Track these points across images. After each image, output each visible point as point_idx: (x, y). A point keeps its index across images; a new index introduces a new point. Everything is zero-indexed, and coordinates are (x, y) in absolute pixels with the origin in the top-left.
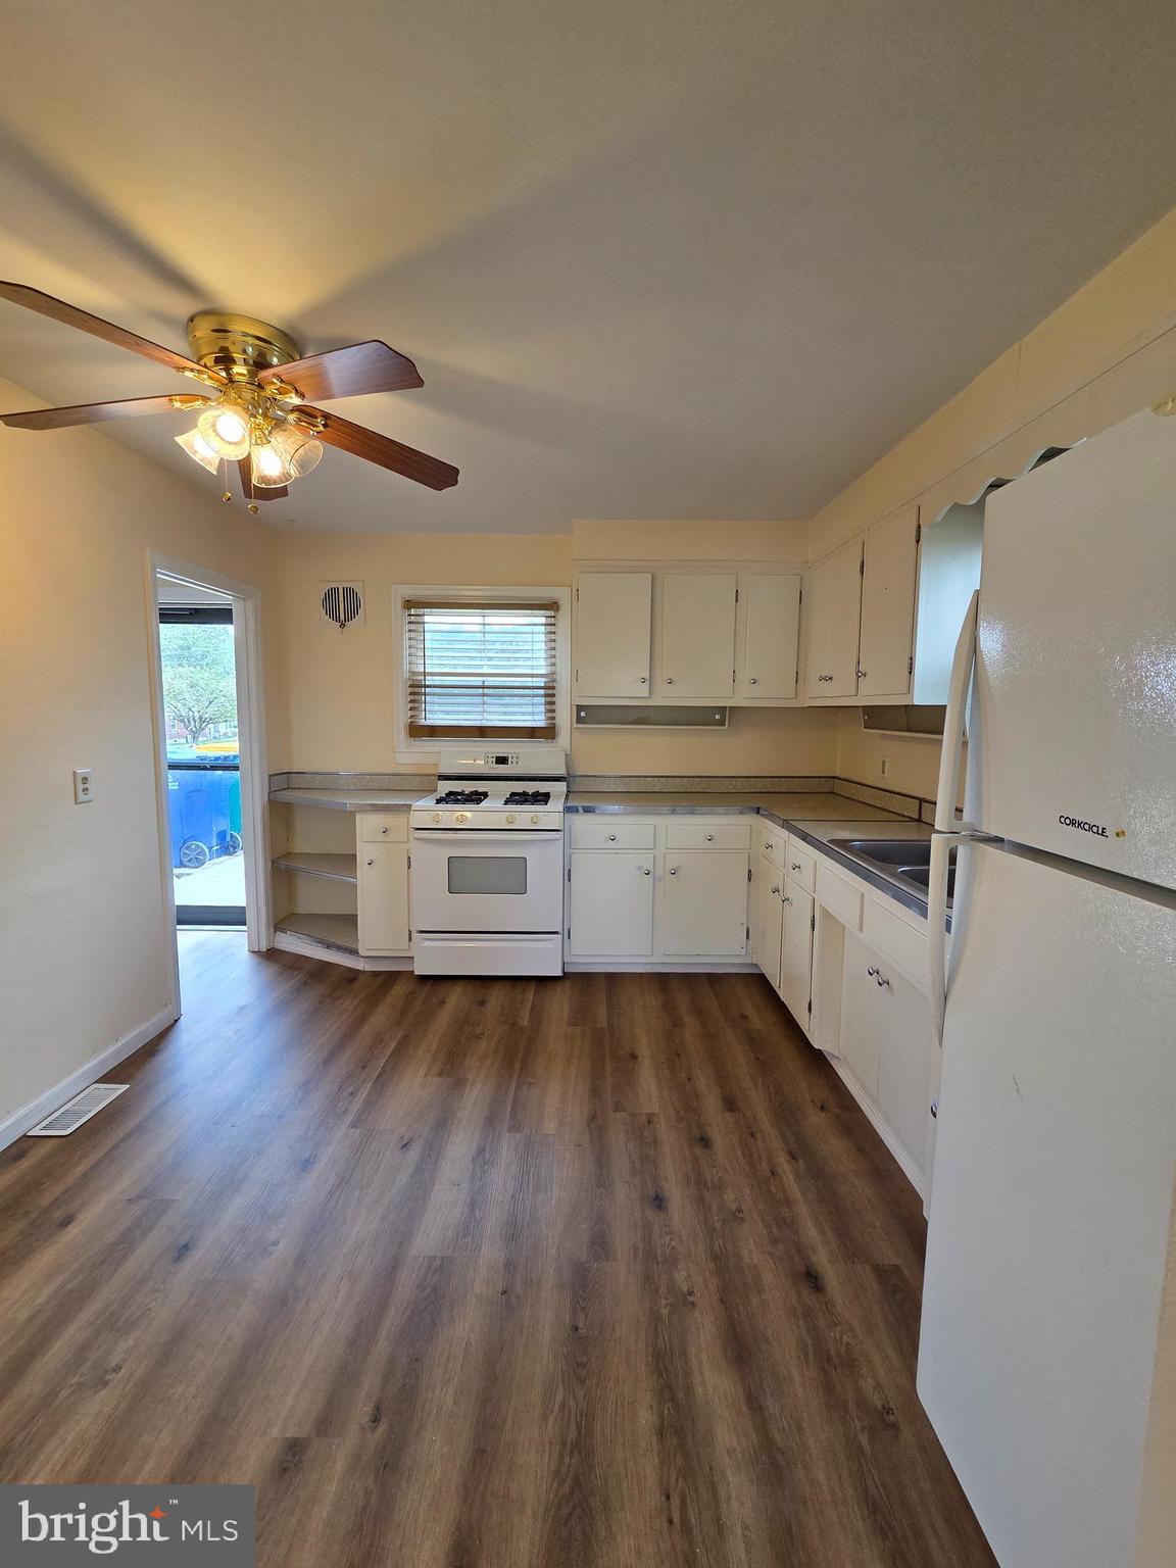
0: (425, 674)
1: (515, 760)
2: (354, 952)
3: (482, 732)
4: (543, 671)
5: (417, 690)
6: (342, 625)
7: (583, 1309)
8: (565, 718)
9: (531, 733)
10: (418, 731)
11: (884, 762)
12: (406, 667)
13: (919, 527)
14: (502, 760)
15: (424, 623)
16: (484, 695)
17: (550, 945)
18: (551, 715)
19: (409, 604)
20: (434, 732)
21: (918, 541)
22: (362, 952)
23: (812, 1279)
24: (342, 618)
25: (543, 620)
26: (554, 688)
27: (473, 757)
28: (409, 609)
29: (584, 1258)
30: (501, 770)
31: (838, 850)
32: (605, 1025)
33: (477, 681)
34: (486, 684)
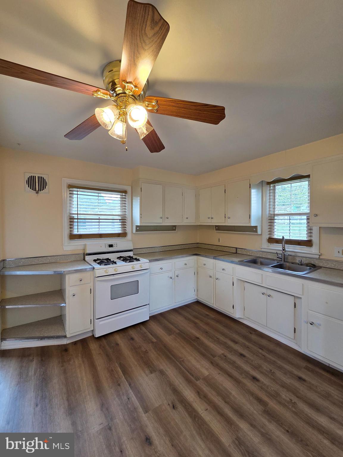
0: (78, 214)
1: (115, 245)
2: (65, 337)
3: (101, 236)
4: (119, 213)
5: (71, 220)
6: (37, 193)
8: (128, 230)
9: (118, 235)
10: (73, 237)
11: (219, 239)
12: (68, 211)
13: (250, 184)
14: (111, 246)
16: (99, 222)
17: (145, 309)
19: (70, 186)
20: (81, 236)
21: (250, 188)
22: (68, 336)
23: (300, 378)
24: (37, 189)
25: (119, 196)
26: (125, 220)
27: (100, 245)
28: (69, 188)
30: (111, 249)
31: (241, 263)
32: (179, 332)
33: (97, 217)
34: (100, 218)
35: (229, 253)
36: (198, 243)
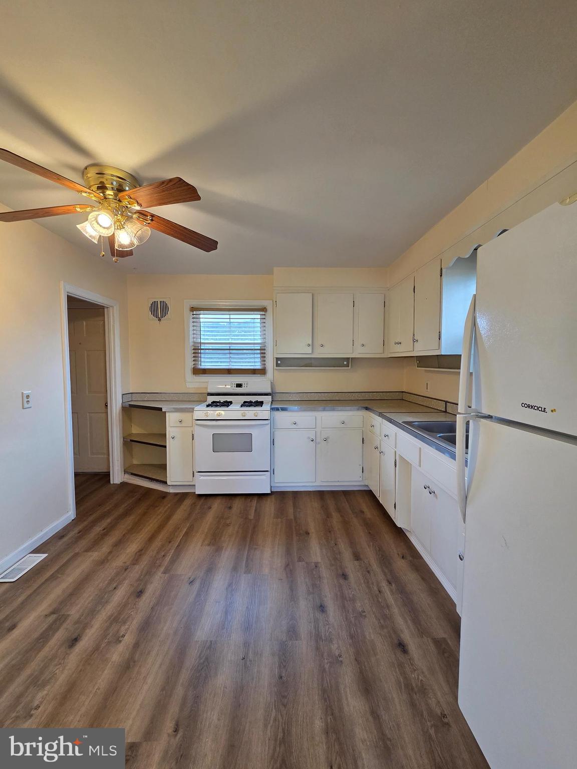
0: (201, 343)
1: (246, 385)
2: (165, 483)
3: (229, 372)
4: (259, 341)
5: (197, 351)
6: (160, 320)
7: (285, 666)
8: (270, 364)
9: (254, 372)
10: (197, 371)
11: (427, 384)
12: (191, 340)
13: (441, 269)
14: (239, 385)
15: (200, 318)
16: (230, 353)
17: (263, 477)
18: (263, 363)
19: (193, 309)
20: (205, 372)
21: (441, 276)
22: (169, 483)
23: (402, 647)
24: (160, 316)
25: (259, 316)
26: (265, 350)
27: (225, 384)
28: (193, 311)
29: (284, 639)
30: (239, 390)
31: (407, 427)
32: (293, 518)
33: (227, 347)
34: (231, 348)
35: (432, 410)
36: (403, 392)
